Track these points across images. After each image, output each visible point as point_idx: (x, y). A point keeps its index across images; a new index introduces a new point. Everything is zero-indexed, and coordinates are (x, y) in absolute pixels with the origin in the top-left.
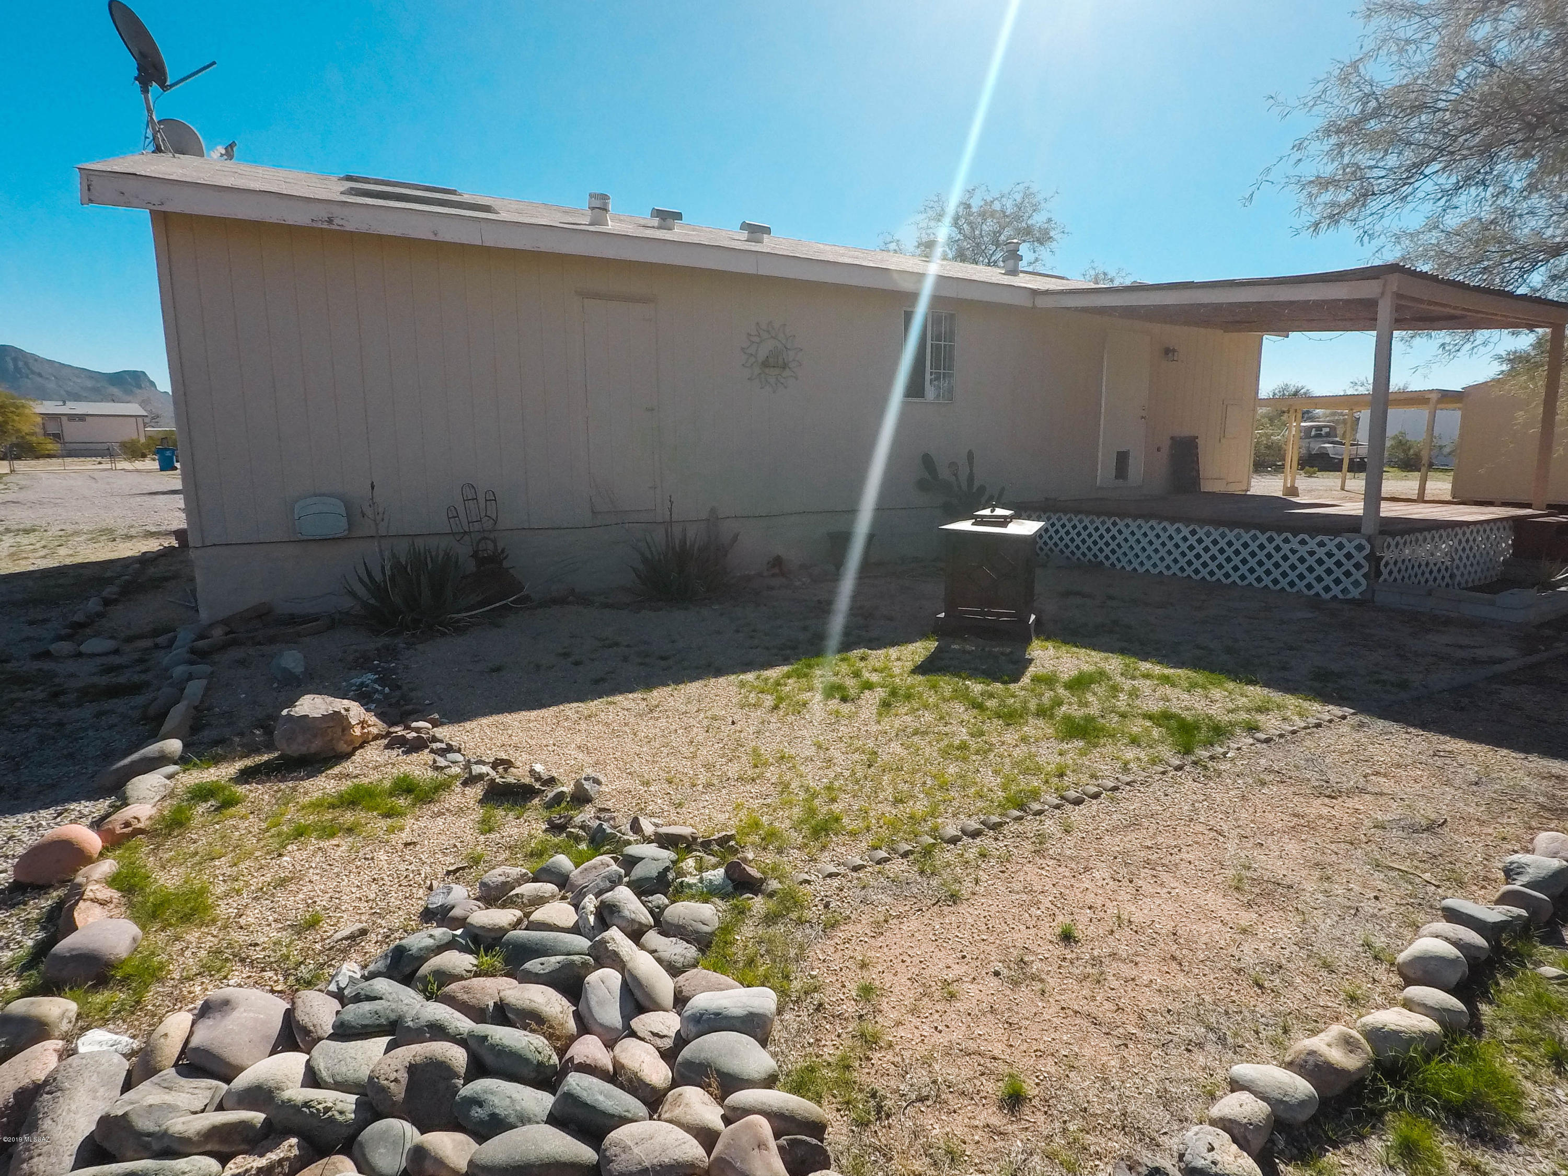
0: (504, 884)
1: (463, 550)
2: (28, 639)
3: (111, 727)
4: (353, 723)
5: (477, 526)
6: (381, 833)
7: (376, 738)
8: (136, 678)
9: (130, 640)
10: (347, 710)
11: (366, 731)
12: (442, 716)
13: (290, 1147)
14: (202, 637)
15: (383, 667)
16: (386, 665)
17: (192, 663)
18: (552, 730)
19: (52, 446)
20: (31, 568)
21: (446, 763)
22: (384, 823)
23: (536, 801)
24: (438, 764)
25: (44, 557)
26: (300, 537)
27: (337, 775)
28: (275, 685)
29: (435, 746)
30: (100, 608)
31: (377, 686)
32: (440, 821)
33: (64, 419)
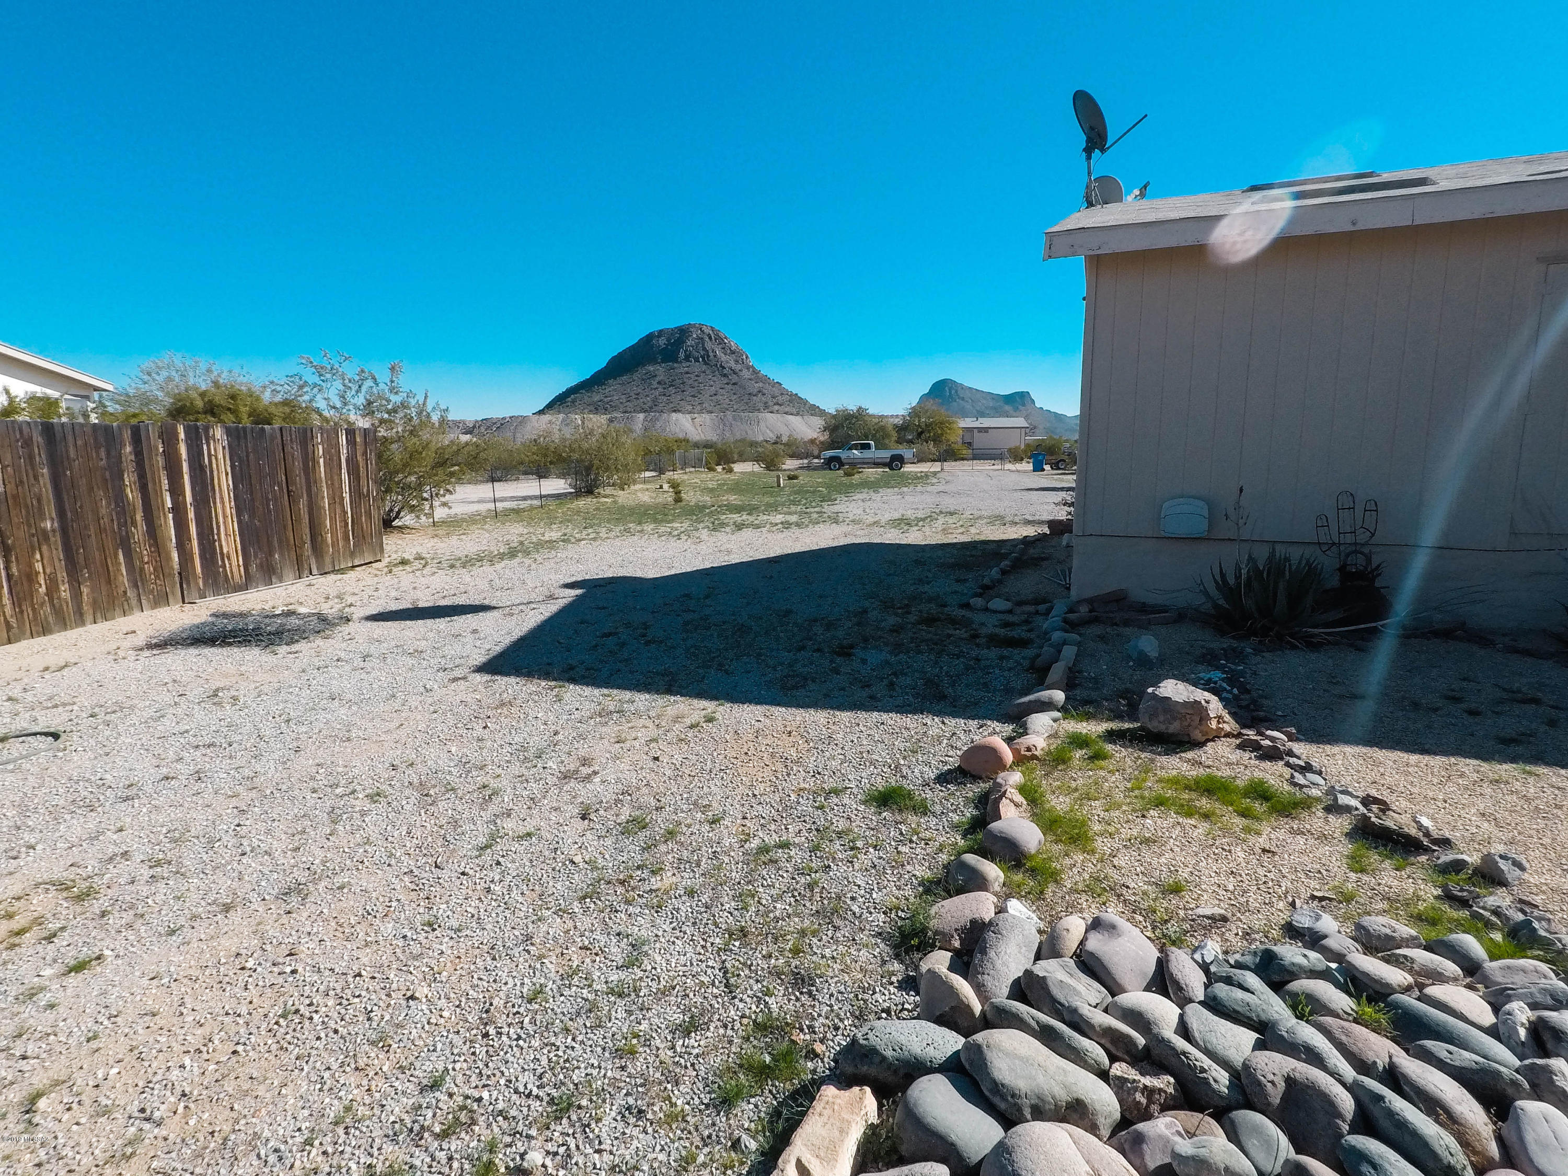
0: (1389, 938)
1: (1328, 562)
2: (956, 592)
3: (1010, 669)
4: (1212, 716)
5: (1349, 539)
6: (1237, 829)
7: (1228, 735)
8: (1024, 635)
9: (1020, 603)
10: (1208, 702)
11: (1221, 726)
12: (1299, 731)
13: (1165, 1083)
14: (1071, 611)
15: (1229, 667)
16: (1233, 667)
17: (1066, 631)
18: (1441, 783)
19: (966, 452)
20: (955, 541)
21: (1307, 783)
22: (1238, 821)
23: (1423, 858)
24: (1296, 780)
25: (962, 533)
26: (1163, 534)
27: (1189, 760)
28: (1131, 664)
29: (1293, 760)
30: (999, 576)
31: (1225, 685)
32: (1301, 840)
33: (976, 431)
